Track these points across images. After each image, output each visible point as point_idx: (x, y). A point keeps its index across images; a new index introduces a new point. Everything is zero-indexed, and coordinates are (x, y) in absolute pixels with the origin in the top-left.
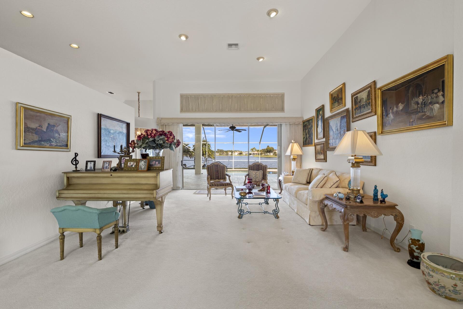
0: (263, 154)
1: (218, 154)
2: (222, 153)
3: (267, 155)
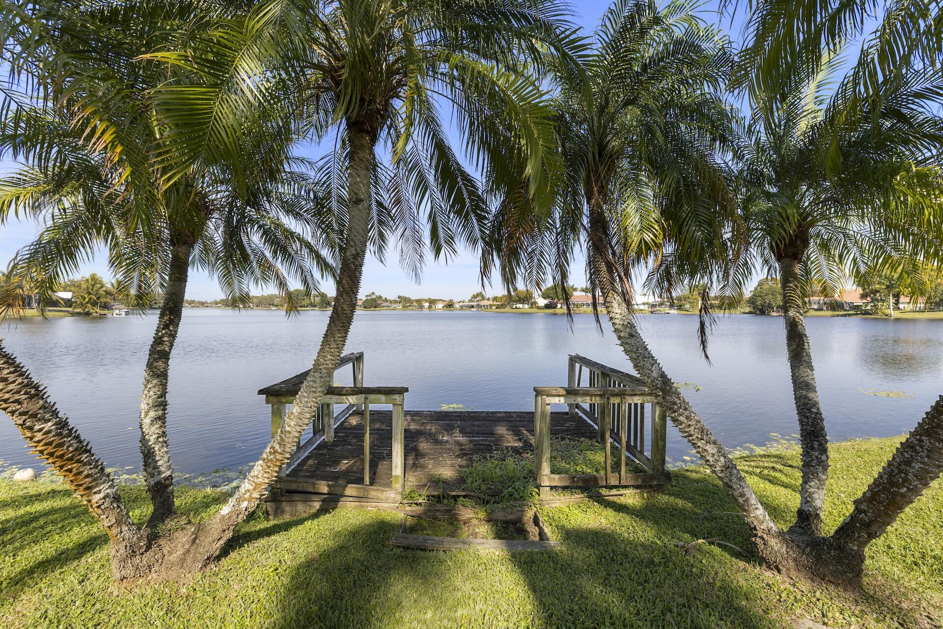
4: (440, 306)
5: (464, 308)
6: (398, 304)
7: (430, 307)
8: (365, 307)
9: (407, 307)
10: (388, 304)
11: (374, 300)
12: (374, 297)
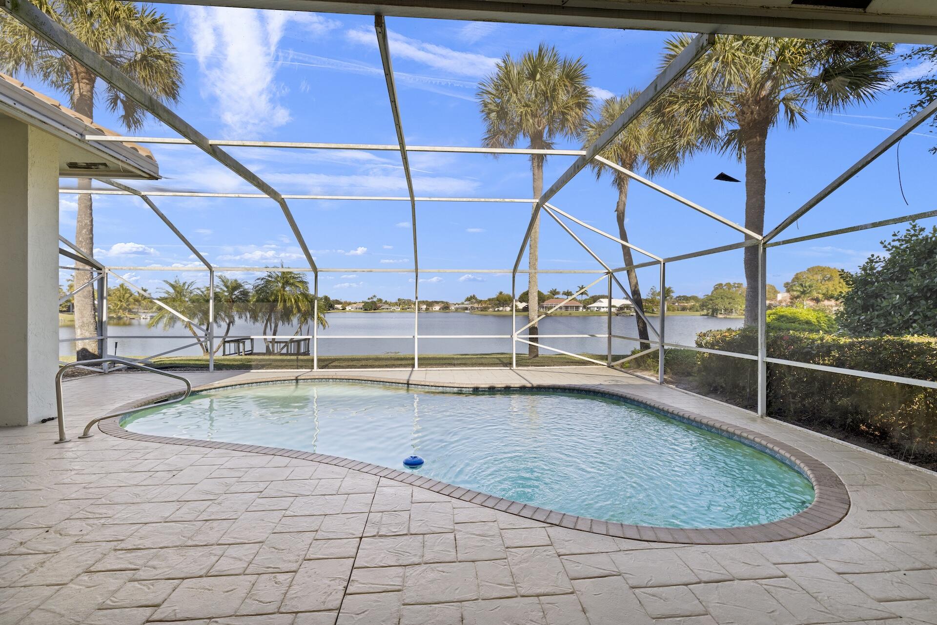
0: (491, 309)
1: (399, 309)
2: (406, 307)
3: (498, 311)
4: (437, 308)
5: (459, 310)
6: (396, 307)
7: (427, 309)
8: (365, 310)
9: (406, 309)
10: (386, 306)
11: (374, 303)
12: (375, 300)
